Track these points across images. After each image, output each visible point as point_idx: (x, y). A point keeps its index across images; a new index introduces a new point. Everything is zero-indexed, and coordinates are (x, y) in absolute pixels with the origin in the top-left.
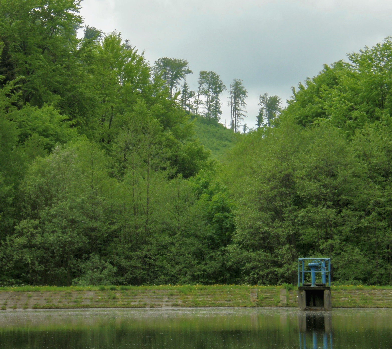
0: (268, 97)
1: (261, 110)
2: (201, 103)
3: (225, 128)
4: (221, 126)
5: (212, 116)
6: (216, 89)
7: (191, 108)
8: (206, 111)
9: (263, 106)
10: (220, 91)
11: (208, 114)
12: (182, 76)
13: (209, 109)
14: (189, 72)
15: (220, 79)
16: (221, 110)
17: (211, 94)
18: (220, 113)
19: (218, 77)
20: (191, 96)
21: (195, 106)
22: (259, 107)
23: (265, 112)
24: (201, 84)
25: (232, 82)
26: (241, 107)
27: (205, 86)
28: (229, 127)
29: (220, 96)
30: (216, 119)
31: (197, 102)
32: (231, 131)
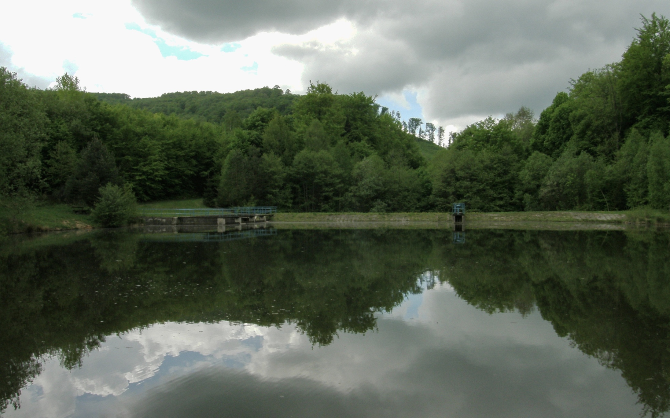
0: (453, 133)
1: (450, 138)
2: (427, 135)
3: (436, 145)
4: (434, 144)
5: (431, 140)
6: (432, 129)
7: (423, 137)
8: (429, 138)
9: (451, 136)
10: (434, 130)
11: (429, 140)
12: (419, 125)
13: (430, 137)
14: (422, 123)
15: (434, 126)
16: (434, 138)
17: (431, 131)
18: (434, 139)
19: (433, 125)
20: (423, 132)
21: (424, 136)
22: (449, 137)
23: (452, 139)
24: (427, 127)
25: (439, 127)
26: (442, 137)
27: (428, 128)
28: (437, 144)
29: (434, 132)
30: (433, 141)
31: (425, 135)
32: (438, 146)
